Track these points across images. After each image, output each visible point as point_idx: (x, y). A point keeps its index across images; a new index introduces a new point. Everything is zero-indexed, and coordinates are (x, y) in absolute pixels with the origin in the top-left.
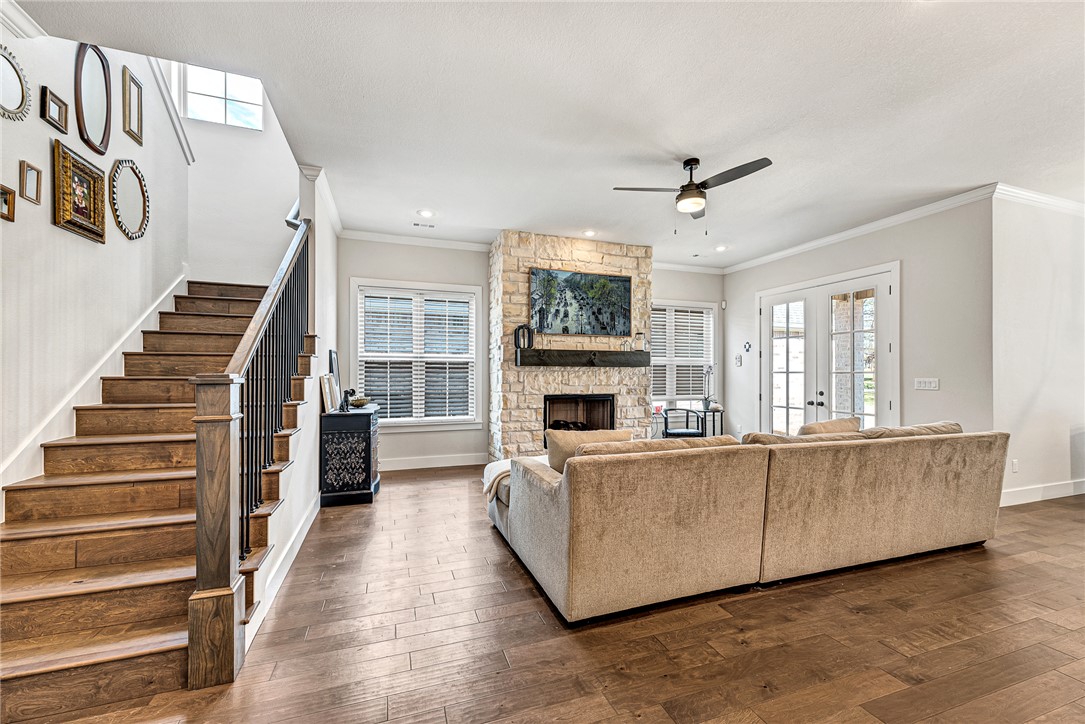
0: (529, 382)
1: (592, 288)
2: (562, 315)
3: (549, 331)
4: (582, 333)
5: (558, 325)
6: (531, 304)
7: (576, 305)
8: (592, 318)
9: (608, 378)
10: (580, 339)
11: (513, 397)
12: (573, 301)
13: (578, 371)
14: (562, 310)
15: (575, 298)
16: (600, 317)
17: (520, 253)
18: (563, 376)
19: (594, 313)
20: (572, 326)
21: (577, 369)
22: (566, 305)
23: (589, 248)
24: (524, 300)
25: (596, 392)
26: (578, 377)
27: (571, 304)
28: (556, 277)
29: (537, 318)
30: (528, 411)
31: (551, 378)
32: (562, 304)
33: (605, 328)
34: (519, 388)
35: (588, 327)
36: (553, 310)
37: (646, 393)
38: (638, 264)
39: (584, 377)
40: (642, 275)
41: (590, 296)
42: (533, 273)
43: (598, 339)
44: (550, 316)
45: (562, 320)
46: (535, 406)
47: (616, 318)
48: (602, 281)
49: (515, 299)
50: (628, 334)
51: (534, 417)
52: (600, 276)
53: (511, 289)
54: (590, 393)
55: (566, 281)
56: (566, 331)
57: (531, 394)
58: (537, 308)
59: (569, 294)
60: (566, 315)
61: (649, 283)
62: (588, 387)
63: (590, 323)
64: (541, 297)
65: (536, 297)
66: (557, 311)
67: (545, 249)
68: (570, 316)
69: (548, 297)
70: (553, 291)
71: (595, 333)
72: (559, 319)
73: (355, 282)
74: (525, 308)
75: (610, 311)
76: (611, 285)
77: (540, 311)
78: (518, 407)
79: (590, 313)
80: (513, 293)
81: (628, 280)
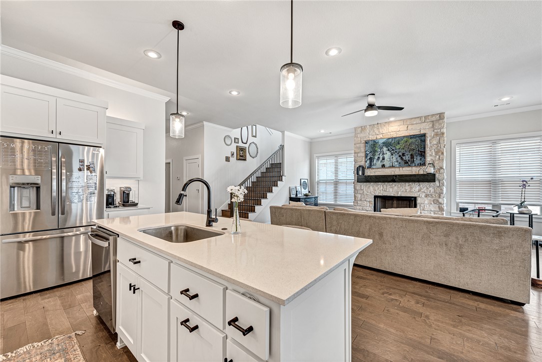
0: (366, 190)
1: (399, 144)
2: (381, 159)
3: (374, 167)
4: (393, 167)
5: (379, 164)
6: (366, 156)
7: (389, 153)
8: (399, 159)
9: (411, 188)
10: (393, 169)
11: (359, 196)
12: (388, 152)
13: (392, 185)
14: (381, 157)
15: (388, 150)
16: (404, 158)
17: (362, 135)
18: (383, 187)
19: (400, 156)
20: (387, 163)
21: (391, 183)
22: (383, 154)
23: (399, 124)
24: (363, 155)
25: (402, 195)
26: (392, 187)
27: (386, 153)
28: (378, 143)
29: (368, 162)
30: (365, 202)
31: (376, 188)
32: (381, 154)
33: (408, 163)
34: (361, 192)
35: (396, 163)
36: (376, 158)
37: (440, 198)
38: (433, 125)
39: (396, 188)
40: (436, 131)
41: (397, 147)
42: (366, 143)
43: (404, 169)
44: (375, 160)
45: (381, 161)
46: (368, 200)
47: (415, 157)
48: (405, 139)
49: (359, 155)
50: (424, 164)
51: (368, 205)
52: (404, 137)
53: (357, 151)
54: (399, 195)
55: (384, 143)
56: (383, 166)
57: (367, 195)
58: (369, 158)
59: (385, 149)
60: (383, 159)
61: (443, 134)
62: (398, 193)
63: (397, 161)
64: (370, 153)
65: (368, 153)
66: (379, 158)
67: (374, 131)
68: (386, 159)
69: (374, 152)
70: (376, 149)
71: (400, 166)
72: (380, 161)
73: (315, 155)
74: (364, 158)
75: (410, 153)
76: (410, 141)
77: (370, 159)
78: (361, 200)
79: (397, 156)
80: (358, 153)
81: (424, 135)
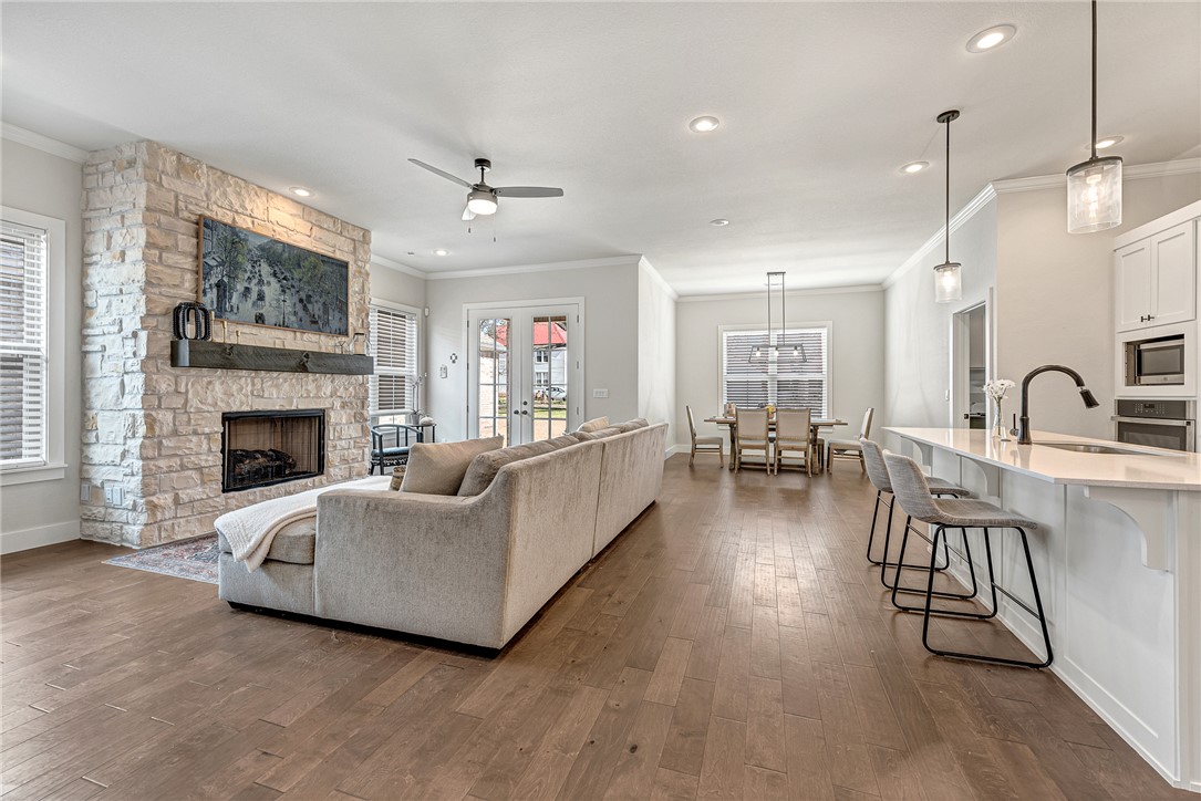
0: (197, 393)
1: (299, 266)
2: (254, 295)
3: (233, 317)
4: (283, 325)
5: (248, 309)
6: (202, 272)
7: (275, 285)
8: (299, 307)
9: (319, 388)
10: (279, 333)
11: (166, 417)
12: (273, 280)
13: (277, 378)
14: (255, 290)
15: (275, 275)
16: (309, 306)
17: (181, 186)
18: (253, 385)
19: (301, 301)
20: (270, 314)
21: (275, 374)
22: (261, 282)
23: (294, 212)
24: (188, 263)
25: (301, 407)
26: (277, 386)
27: (269, 283)
28: (246, 240)
29: (212, 295)
30: (194, 439)
31: (235, 388)
32: (255, 281)
33: (316, 323)
34: (178, 402)
35: (293, 318)
36: (240, 287)
37: (363, 407)
38: (355, 248)
39: (286, 386)
40: (360, 263)
41: (296, 276)
42: (206, 225)
43: (305, 336)
44: (235, 296)
45: (254, 304)
46: (207, 430)
47: (331, 311)
48: (312, 259)
49: (170, 258)
50: (346, 333)
51: (205, 447)
52: (310, 252)
53: (161, 240)
54: (293, 408)
55: (261, 248)
56: (260, 319)
57: (199, 411)
58: (214, 280)
59: (265, 269)
60: (261, 297)
61: (368, 275)
62: (290, 400)
63: (295, 314)
64: (220, 265)
65: (213, 263)
66: (247, 290)
67: (225, 194)
68: (267, 299)
69: (233, 267)
70: (240, 259)
71: (302, 328)
72: (250, 302)
74: (189, 277)
75: (322, 300)
76: (323, 268)
77: (218, 285)
78: (175, 433)
79: (296, 299)
80: (162, 249)
81: (345, 265)
